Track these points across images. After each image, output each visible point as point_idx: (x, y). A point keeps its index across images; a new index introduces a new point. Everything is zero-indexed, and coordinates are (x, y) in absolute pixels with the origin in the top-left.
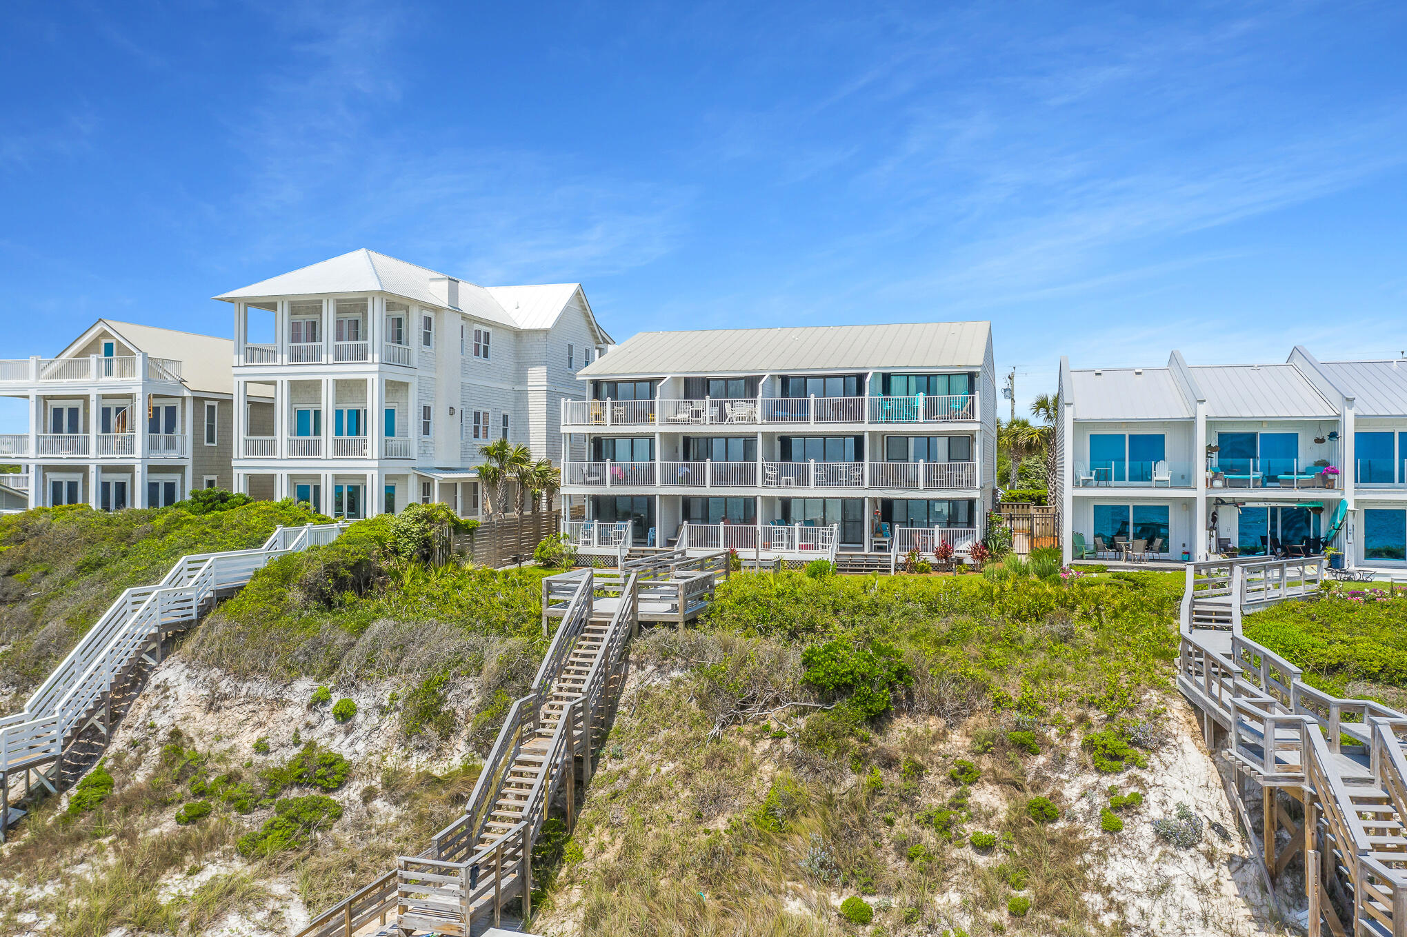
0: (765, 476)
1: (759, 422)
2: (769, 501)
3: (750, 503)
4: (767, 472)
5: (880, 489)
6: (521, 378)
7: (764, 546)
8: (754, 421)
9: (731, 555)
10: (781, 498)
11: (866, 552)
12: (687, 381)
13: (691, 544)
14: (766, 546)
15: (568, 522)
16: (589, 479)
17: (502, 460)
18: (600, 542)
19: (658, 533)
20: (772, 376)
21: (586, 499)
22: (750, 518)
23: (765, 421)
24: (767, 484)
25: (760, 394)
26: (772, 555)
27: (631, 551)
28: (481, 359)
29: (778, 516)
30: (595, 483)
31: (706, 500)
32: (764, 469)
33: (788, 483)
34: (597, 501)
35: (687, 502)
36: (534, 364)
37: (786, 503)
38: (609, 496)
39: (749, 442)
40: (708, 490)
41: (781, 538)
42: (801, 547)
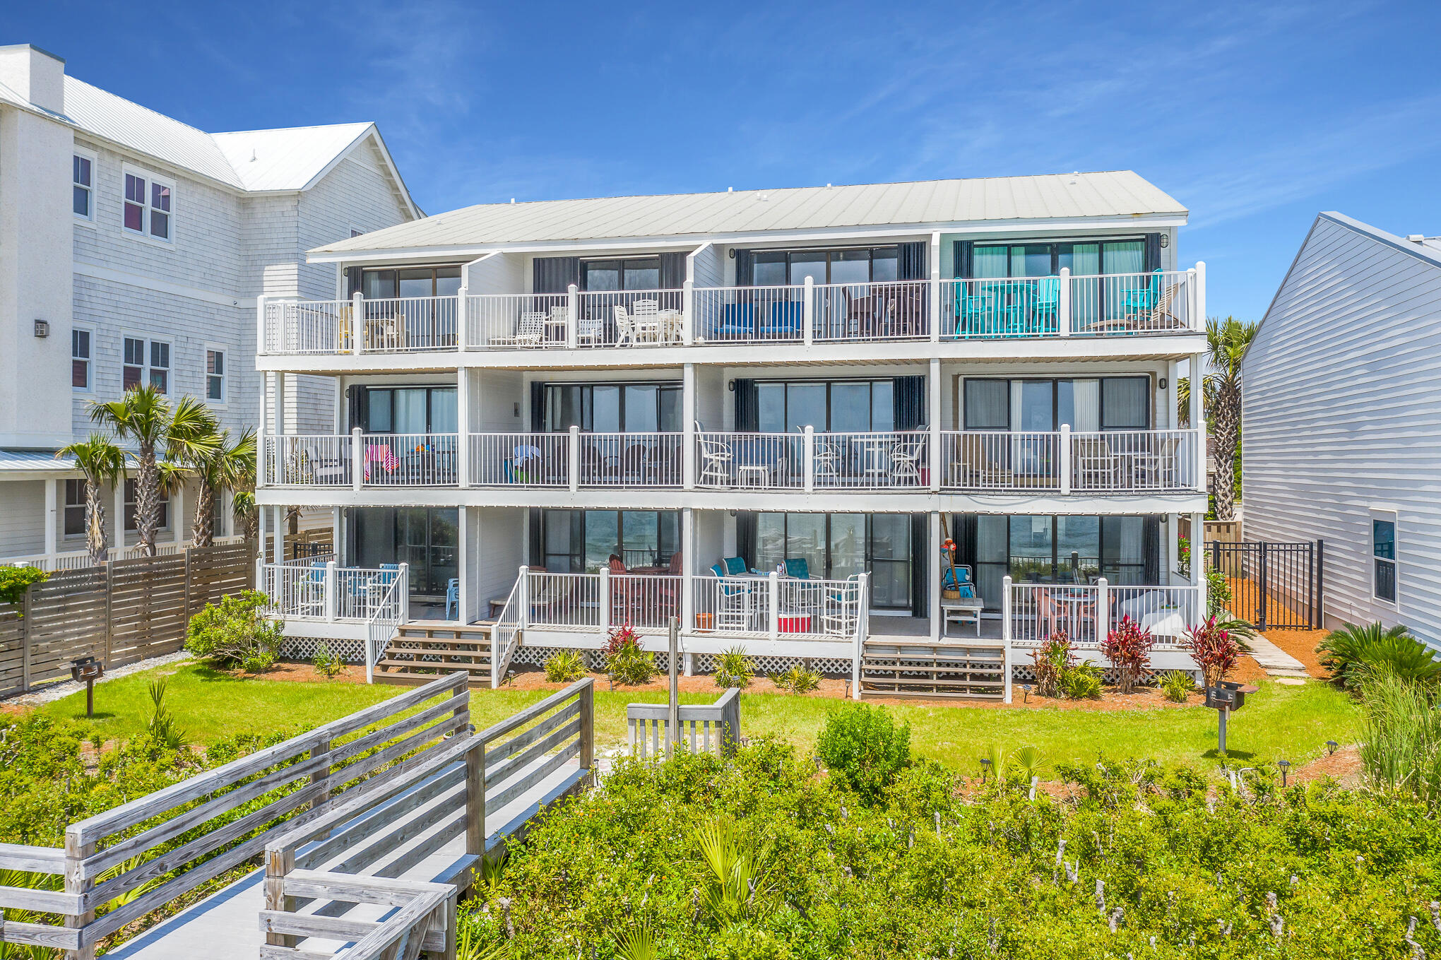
0: (701, 464)
1: (687, 339)
2: (711, 519)
3: (667, 522)
4: (706, 455)
5: (966, 493)
6: (250, 284)
7: (697, 622)
8: (678, 342)
9: (624, 643)
10: (733, 513)
11: (933, 639)
12: (540, 264)
13: (537, 613)
14: (703, 623)
15: (278, 566)
16: (321, 472)
17: (146, 432)
18: (341, 611)
19: (464, 591)
20: (718, 248)
21: (335, 514)
22: (667, 559)
23: (701, 340)
24: (706, 481)
25: (690, 279)
26: (717, 643)
27: (403, 632)
28: (145, 237)
29: (730, 551)
30: (331, 480)
31: (579, 518)
32: (698, 449)
33: (753, 481)
34: (357, 519)
35: (539, 520)
36: (275, 259)
37: (747, 524)
38: (385, 508)
39: (667, 389)
40: (573, 496)
41: (737, 603)
42: (785, 626)
